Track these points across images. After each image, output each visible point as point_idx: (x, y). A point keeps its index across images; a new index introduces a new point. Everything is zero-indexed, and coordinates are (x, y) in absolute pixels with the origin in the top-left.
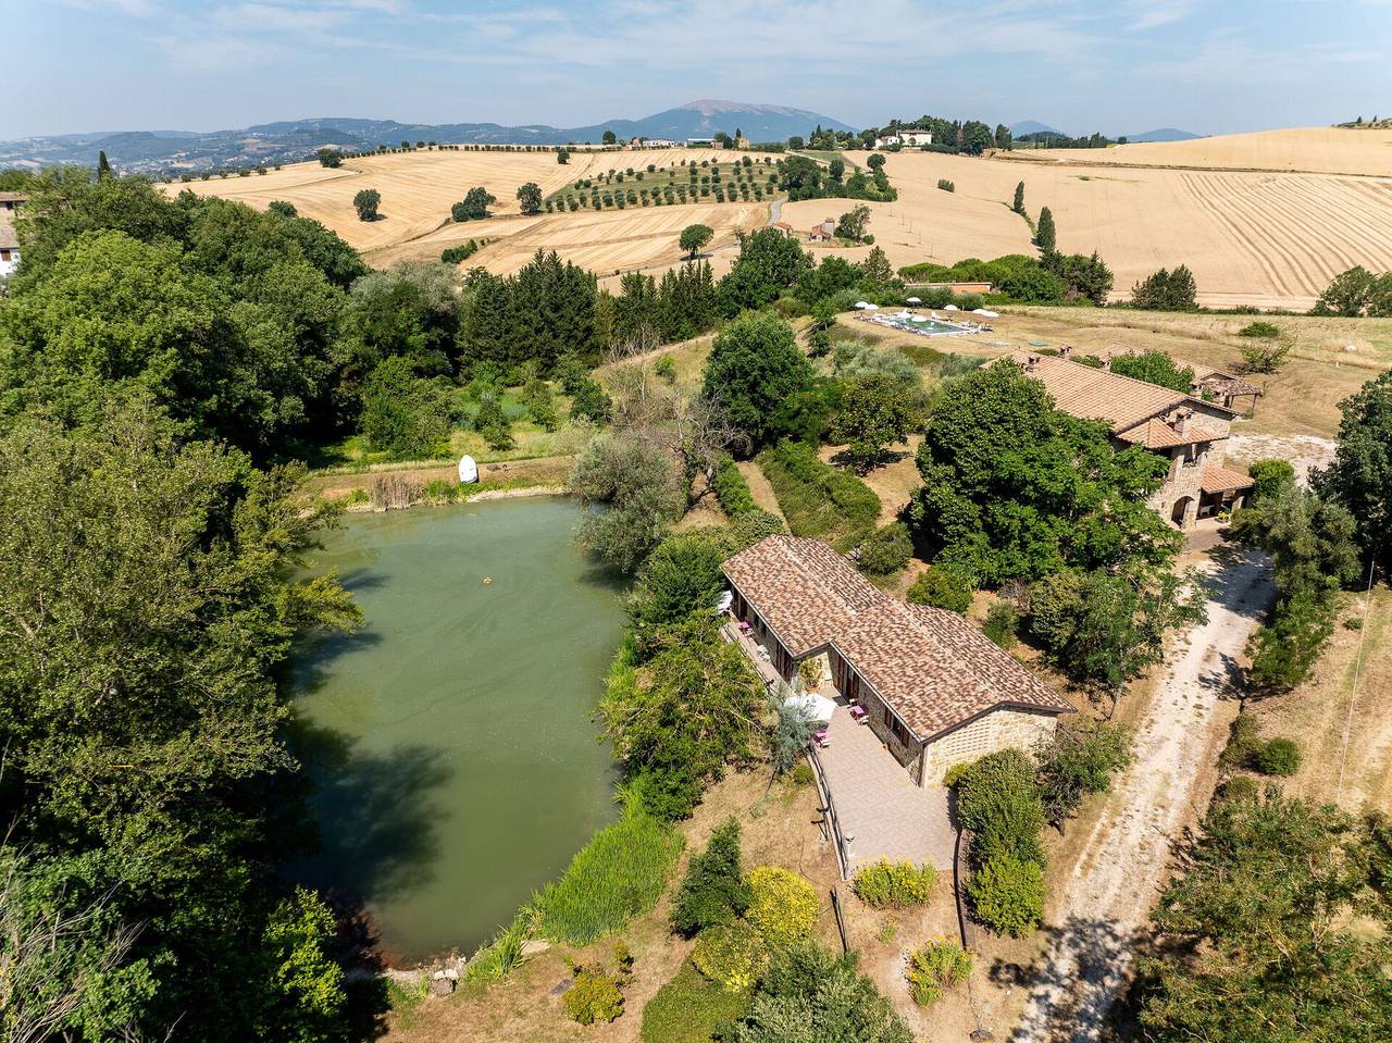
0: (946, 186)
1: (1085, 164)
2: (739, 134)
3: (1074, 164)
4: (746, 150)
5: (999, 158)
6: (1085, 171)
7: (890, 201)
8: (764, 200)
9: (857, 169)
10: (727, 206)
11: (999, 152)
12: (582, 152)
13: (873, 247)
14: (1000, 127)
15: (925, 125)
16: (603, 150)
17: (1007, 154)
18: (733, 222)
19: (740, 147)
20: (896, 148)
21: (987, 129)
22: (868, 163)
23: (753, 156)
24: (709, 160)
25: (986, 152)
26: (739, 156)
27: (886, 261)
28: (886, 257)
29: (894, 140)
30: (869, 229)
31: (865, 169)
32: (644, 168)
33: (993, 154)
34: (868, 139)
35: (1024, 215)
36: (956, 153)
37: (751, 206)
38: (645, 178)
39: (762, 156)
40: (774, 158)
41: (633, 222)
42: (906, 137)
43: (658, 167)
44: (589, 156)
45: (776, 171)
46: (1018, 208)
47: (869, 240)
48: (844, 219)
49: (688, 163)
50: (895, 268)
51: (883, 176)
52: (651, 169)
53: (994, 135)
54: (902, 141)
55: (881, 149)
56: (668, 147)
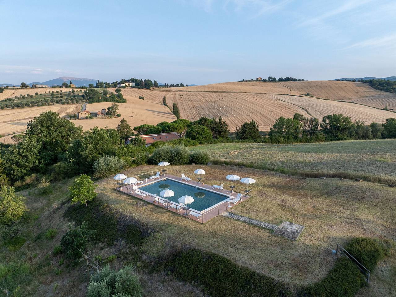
0: (141, 98)
1: (180, 91)
2: (71, 83)
3: (178, 91)
4: (74, 88)
5: (156, 90)
6: (181, 93)
7: (124, 103)
8: (80, 103)
9: (112, 93)
10: (66, 106)
11: (155, 89)
12: (11, 89)
13: (121, 118)
14: (155, 81)
15: (132, 80)
16: (20, 88)
17: (158, 89)
18: (68, 111)
19: (71, 87)
20: (124, 87)
21: (151, 81)
22: (116, 92)
23: (76, 90)
24: (59, 91)
25: (151, 88)
26: (71, 90)
27: (128, 125)
28: (128, 123)
29: (123, 85)
30: (118, 112)
31: (115, 93)
32: (34, 94)
33: (154, 89)
34: (115, 85)
35: (167, 106)
36: (143, 89)
37: (75, 106)
38: (34, 97)
39: (79, 90)
40: (83, 90)
41: (28, 112)
42: (127, 84)
43: (39, 94)
44: (14, 91)
45: (84, 94)
46: (165, 104)
47: (119, 116)
48: (109, 109)
49: (51, 92)
50: (132, 128)
51: (121, 95)
52: (37, 94)
53: (153, 83)
54: (126, 85)
55: (119, 87)
56: (45, 87)
